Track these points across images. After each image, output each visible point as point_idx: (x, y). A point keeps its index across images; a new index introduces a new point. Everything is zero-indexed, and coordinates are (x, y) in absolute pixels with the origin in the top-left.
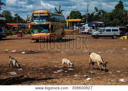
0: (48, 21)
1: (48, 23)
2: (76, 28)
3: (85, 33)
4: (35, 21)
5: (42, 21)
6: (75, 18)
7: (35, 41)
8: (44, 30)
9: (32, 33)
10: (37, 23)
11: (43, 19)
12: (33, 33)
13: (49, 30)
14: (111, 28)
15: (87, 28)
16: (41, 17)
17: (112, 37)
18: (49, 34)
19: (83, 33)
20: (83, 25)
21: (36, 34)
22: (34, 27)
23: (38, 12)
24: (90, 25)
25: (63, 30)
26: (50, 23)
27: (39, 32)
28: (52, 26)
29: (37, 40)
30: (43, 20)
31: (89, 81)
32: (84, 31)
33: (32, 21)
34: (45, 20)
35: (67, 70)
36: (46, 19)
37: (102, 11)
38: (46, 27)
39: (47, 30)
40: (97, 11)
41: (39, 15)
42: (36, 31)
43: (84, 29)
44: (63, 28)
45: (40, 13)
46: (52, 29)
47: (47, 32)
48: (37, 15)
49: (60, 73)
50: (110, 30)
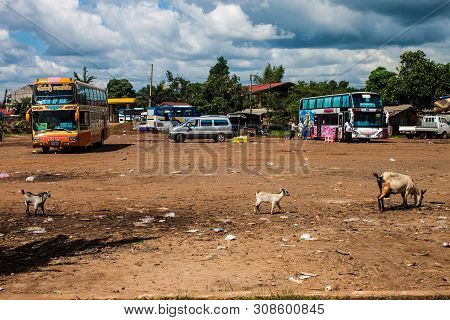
0: (73, 103)
1: (71, 107)
2: (123, 119)
3: (148, 130)
4: (40, 102)
5: (57, 103)
6: (119, 96)
7: (41, 149)
8: (64, 125)
9: (34, 132)
10: (44, 109)
11: (58, 98)
12: (36, 130)
13: (74, 123)
14: (213, 118)
15: (151, 118)
16: (54, 92)
17: (215, 138)
18: (74, 133)
19: (143, 131)
20: (142, 111)
21: (43, 134)
22: (39, 117)
23: (49, 81)
24: (159, 112)
25: (105, 123)
26: (77, 107)
27: (51, 128)
28: (82, 114)
29: (46, 149)
30: (61, 101)
31: (234, 242)
32: (145, 126)
33: (34, 103)
34: (65, 101)
35: (162, 218)
36: (68, 98)
37: (181, 80)
38: (67, 116)
39: (70, 125)
40: (171, 79)
41: (49, 89)
42: (43, 126)
43: (145, 120)
44: (104, 118)
45: (53, 85)
46: (81, 122)
47: (70, 129)
48: (44, 89)
49: (150, 225)
50: (210, 123)
